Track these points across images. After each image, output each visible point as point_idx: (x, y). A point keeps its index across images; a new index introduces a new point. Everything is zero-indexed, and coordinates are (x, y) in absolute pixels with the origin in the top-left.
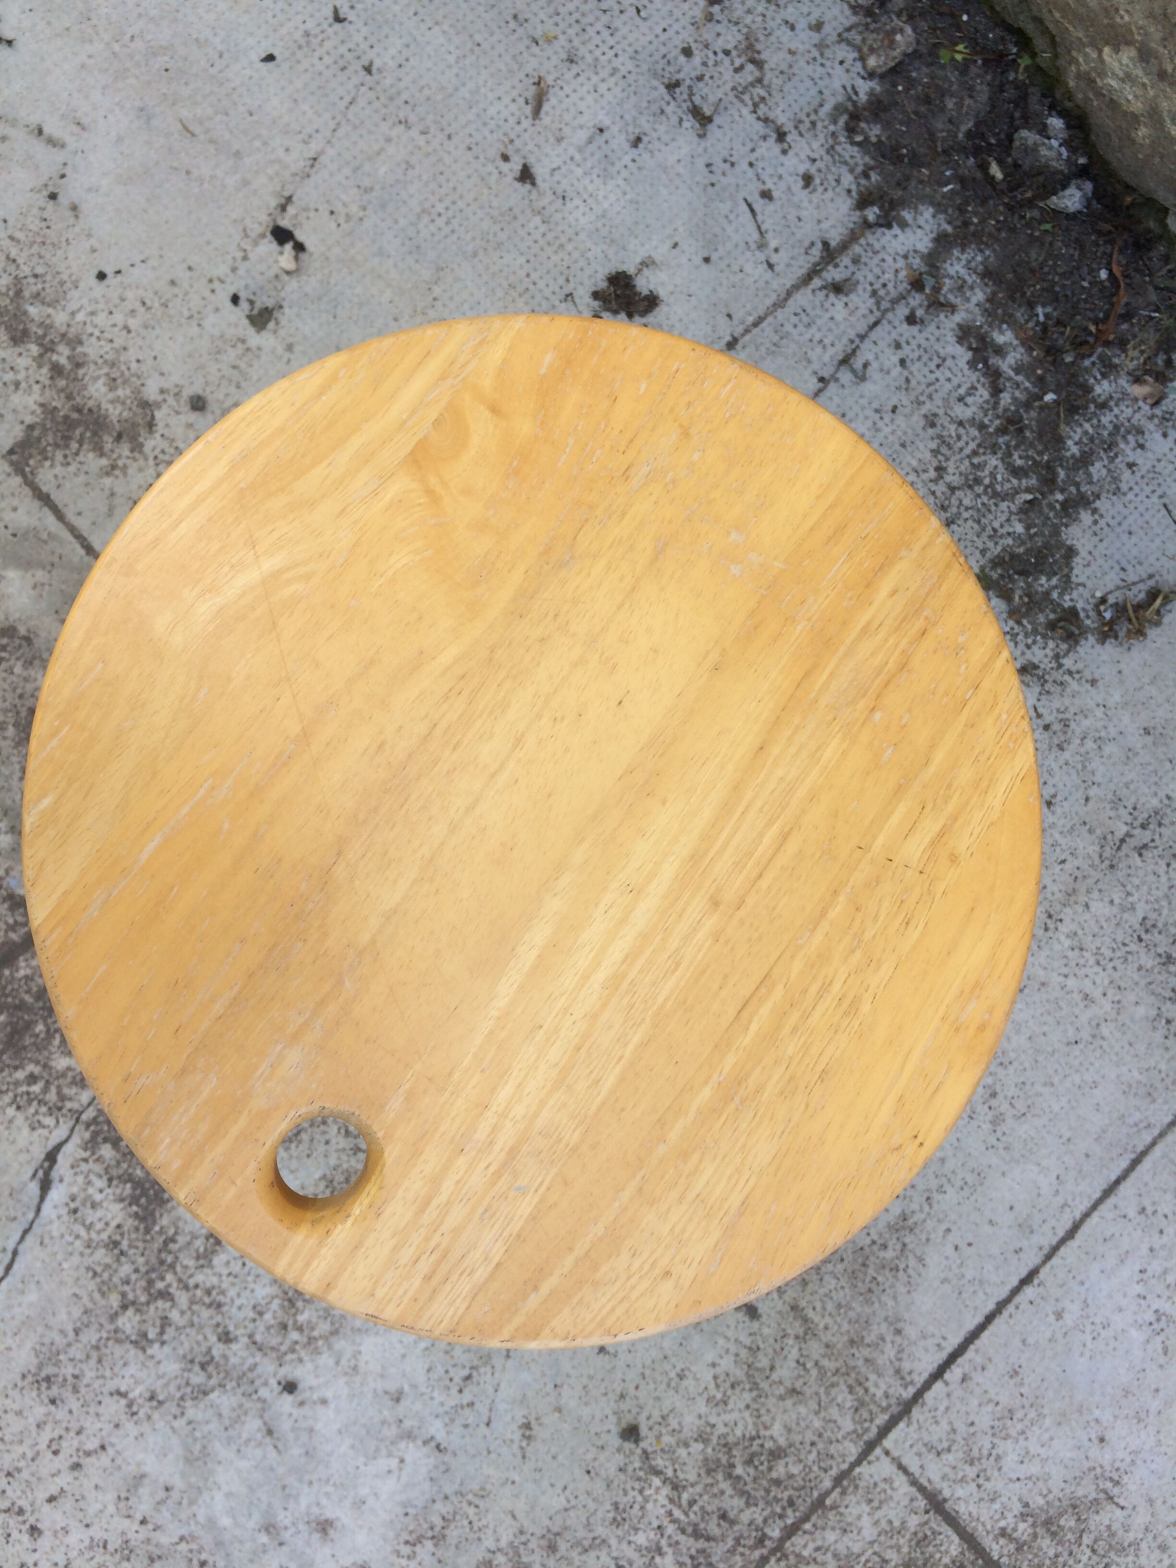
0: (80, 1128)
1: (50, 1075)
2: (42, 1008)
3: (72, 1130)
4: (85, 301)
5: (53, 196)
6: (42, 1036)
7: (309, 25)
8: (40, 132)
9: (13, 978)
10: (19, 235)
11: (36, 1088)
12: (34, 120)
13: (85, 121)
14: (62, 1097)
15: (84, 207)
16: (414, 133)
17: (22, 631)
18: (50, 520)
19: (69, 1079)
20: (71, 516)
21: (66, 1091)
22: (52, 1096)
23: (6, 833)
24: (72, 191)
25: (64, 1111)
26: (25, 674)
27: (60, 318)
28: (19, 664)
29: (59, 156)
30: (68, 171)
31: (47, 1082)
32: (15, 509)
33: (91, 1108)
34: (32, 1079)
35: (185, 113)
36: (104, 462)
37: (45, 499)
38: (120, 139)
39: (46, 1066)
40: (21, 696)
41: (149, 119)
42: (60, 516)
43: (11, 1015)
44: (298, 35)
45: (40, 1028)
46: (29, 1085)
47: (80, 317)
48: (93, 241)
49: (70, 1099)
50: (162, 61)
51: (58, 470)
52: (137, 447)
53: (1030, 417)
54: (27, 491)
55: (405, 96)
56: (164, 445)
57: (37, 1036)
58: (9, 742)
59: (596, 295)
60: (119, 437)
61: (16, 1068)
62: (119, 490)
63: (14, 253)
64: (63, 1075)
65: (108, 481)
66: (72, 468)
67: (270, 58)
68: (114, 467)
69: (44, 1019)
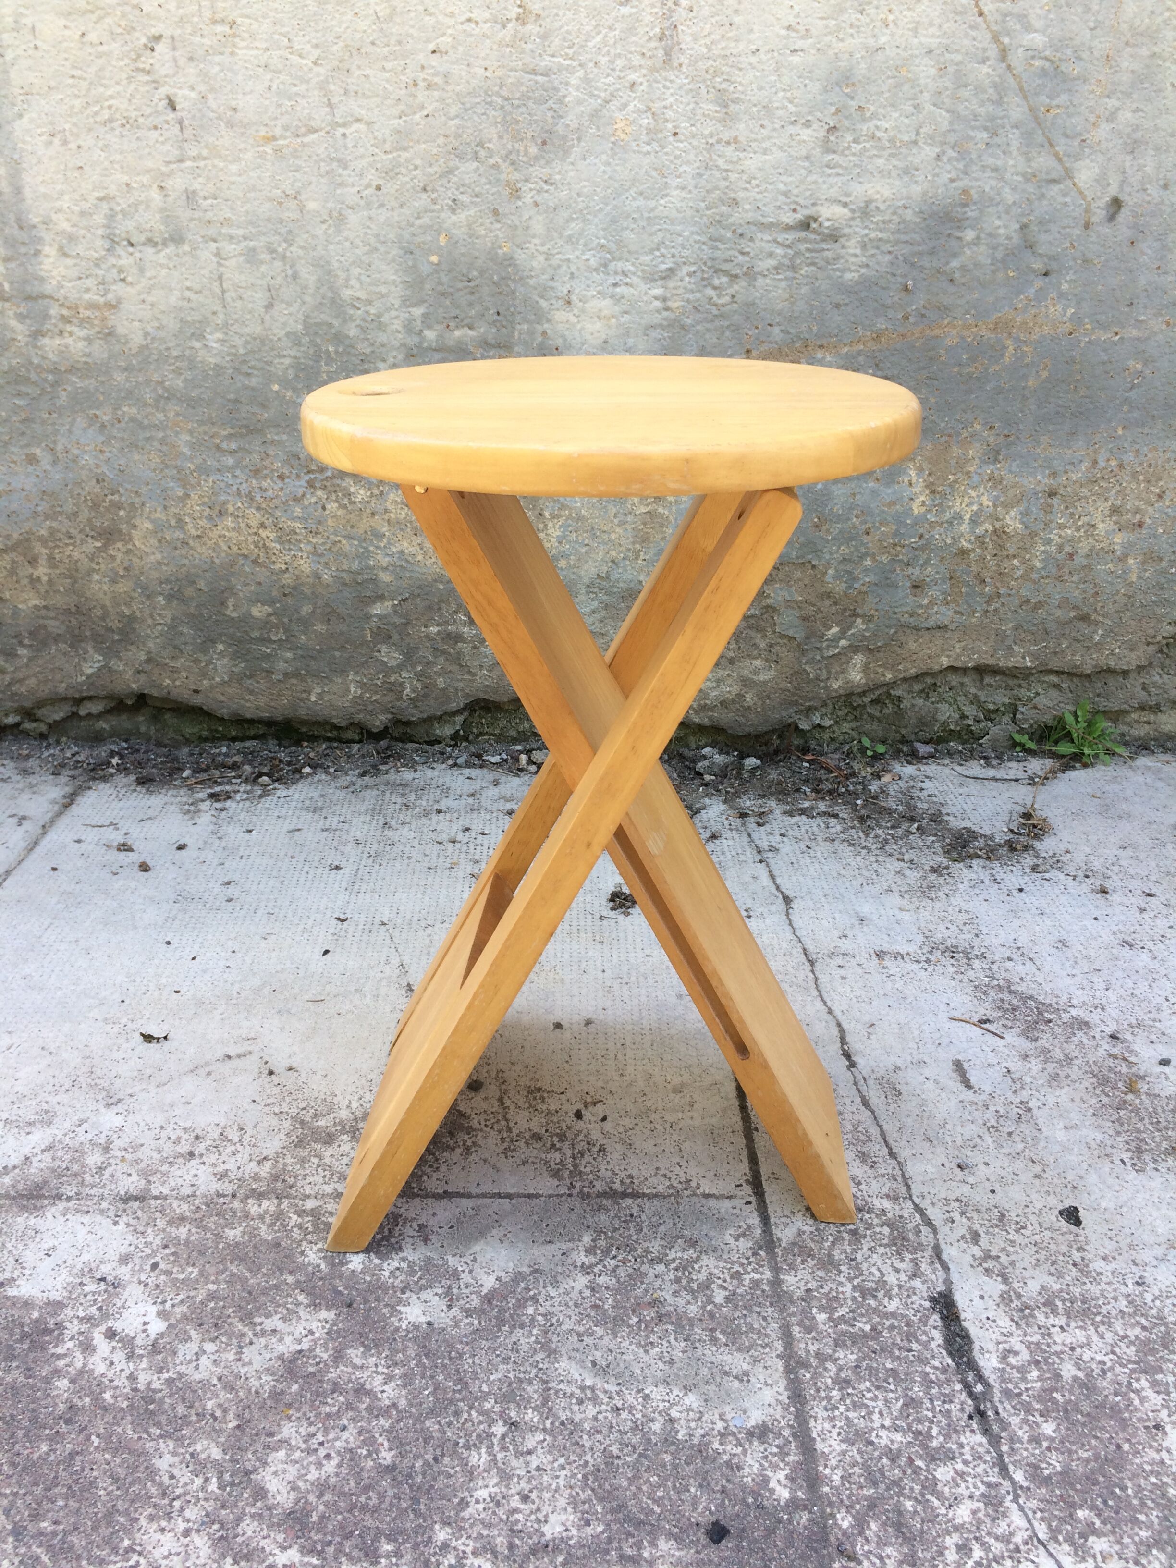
0: (1052, 1547)
1: (970, 1531)
2: (888, 1489)
3: (1051, 1555)
4: (348, 1097)
5: (271, 1073)
6: (919, 1508)
7: (332, 931)
8: (229, 1057)
9: (837, 1489)
10: (269, 1101)
11: (978, 1553)
12: (220, 1054)
13: (252, 1035)
14: (1006, 1539)
15: (294, 1065)
16: (438, 925)
17: (526, 1269)
18: (465, 1203)
19: (988, 1521)
20: (474, 1191)
21: (999, 1531)
22: (997, 1547)
23: (686, 1394)
24: (279, 1063)
25: (1022, 1547)
26: (561, 1291)
27: (344, 1114)
28: (549, 1288)
29: (255, 1058)
30: (266, 1058)
31: (976, 1538)
32: (434, 1214)
33: (1036, 1524)
34: (964, 1549)
35: (306, 997)
36: (458, 1151)
37: (446, 1195)
38: (282, 1029)
39: (957, 1528)
40: (576, 1305)
41: (289, 1012)
42: (469, 1196)
43: (876, 1517)
44: (330, 937)
45: (909, 1504)
46: (970, 1557)
47: (355, 1105)
48: (320, 1073)
49: (1012, 1534)
50: (267, 990)
51: (435, 1176)
52: (469, 1130)
53: (863, 812)
54: (430, 1201)
55: (415, 919)
56: (482, 1118)
57: (915, 1512)
58: (606, 1338)
59: (613, 909)
60: (452, 1134)
61: (941, 1554)
62: (487, 1155)
63: (277, 1110)
64: (980, 1522)
65: (474, 1157)
66: (443, 1168)
67: (326, 952)
68: (468, 1148)
69: (900, 1494)
